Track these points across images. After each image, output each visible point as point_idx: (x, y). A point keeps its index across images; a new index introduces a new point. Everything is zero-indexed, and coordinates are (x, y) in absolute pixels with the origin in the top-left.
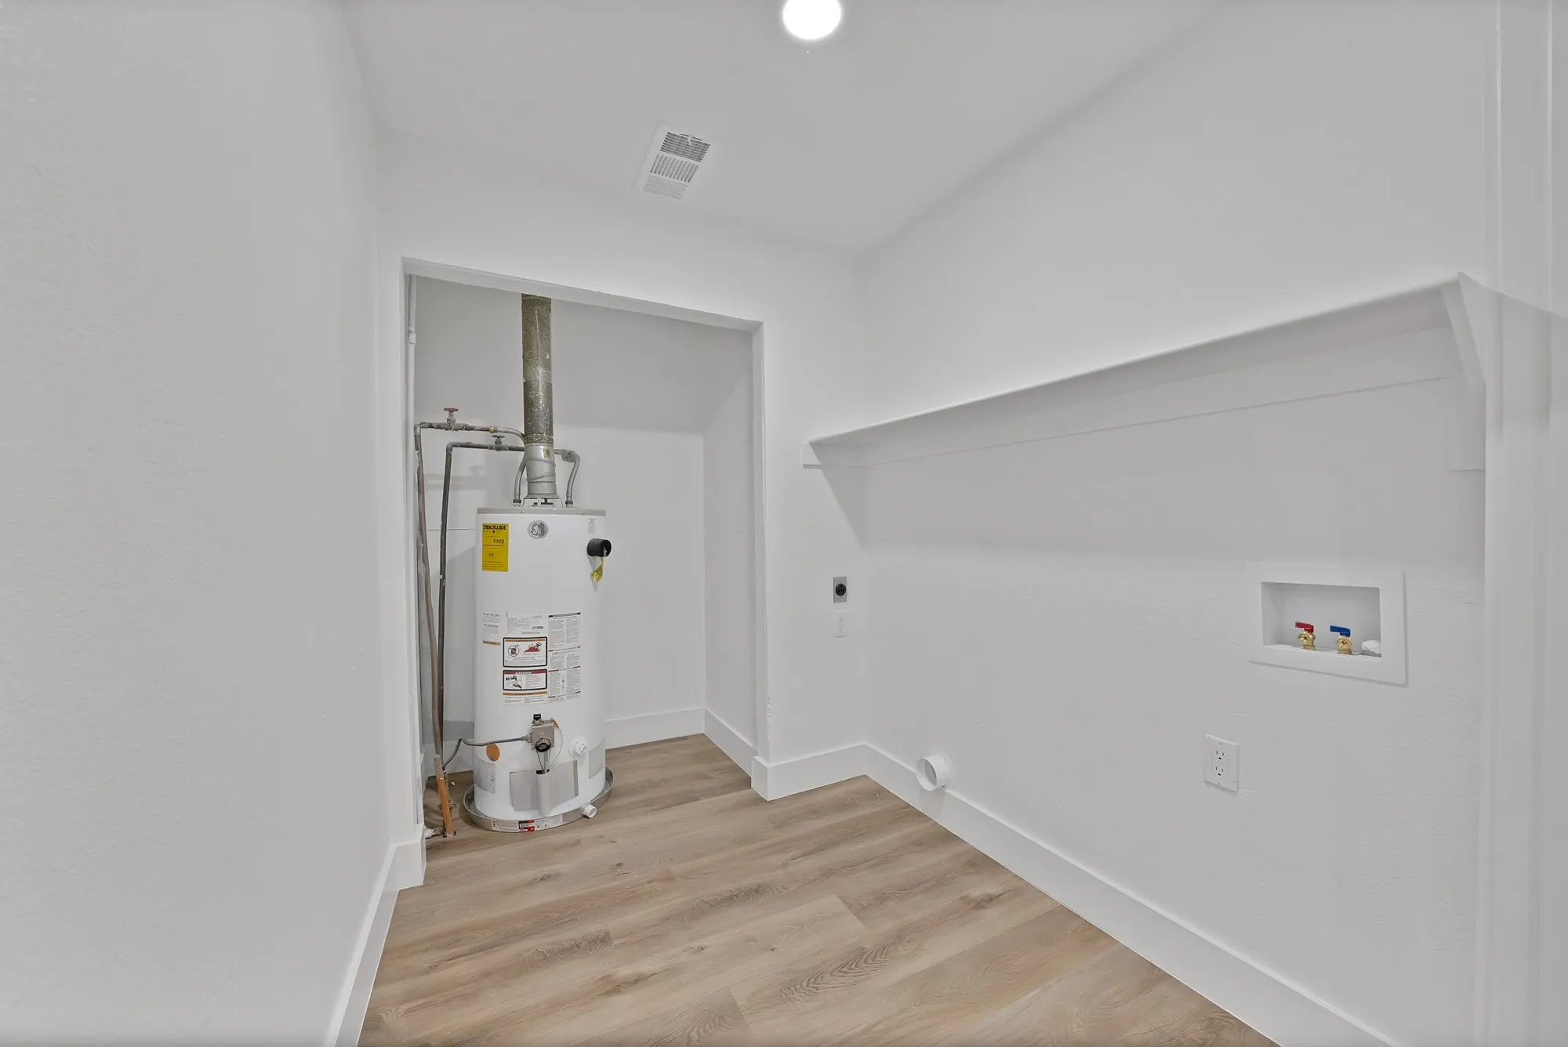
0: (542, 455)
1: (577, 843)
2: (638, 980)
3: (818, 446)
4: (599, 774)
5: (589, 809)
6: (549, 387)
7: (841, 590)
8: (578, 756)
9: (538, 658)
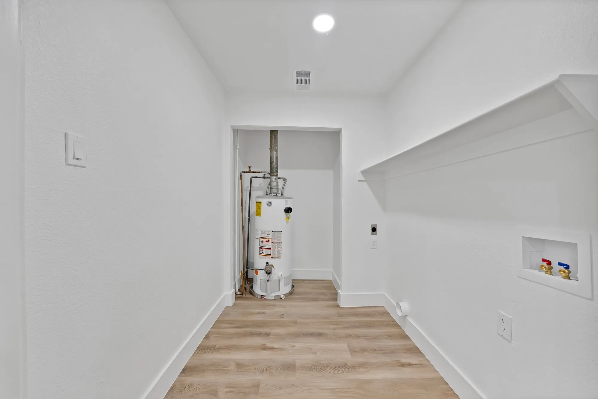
0: (274, 180)
1: (275, 305)
2: (272, 349)
3: (364, 172)
4: (289, 285)
5: (282, 296)
6: (277, 158)
7: (374, 230)
8: (280, 278)
9: (268, 245)
